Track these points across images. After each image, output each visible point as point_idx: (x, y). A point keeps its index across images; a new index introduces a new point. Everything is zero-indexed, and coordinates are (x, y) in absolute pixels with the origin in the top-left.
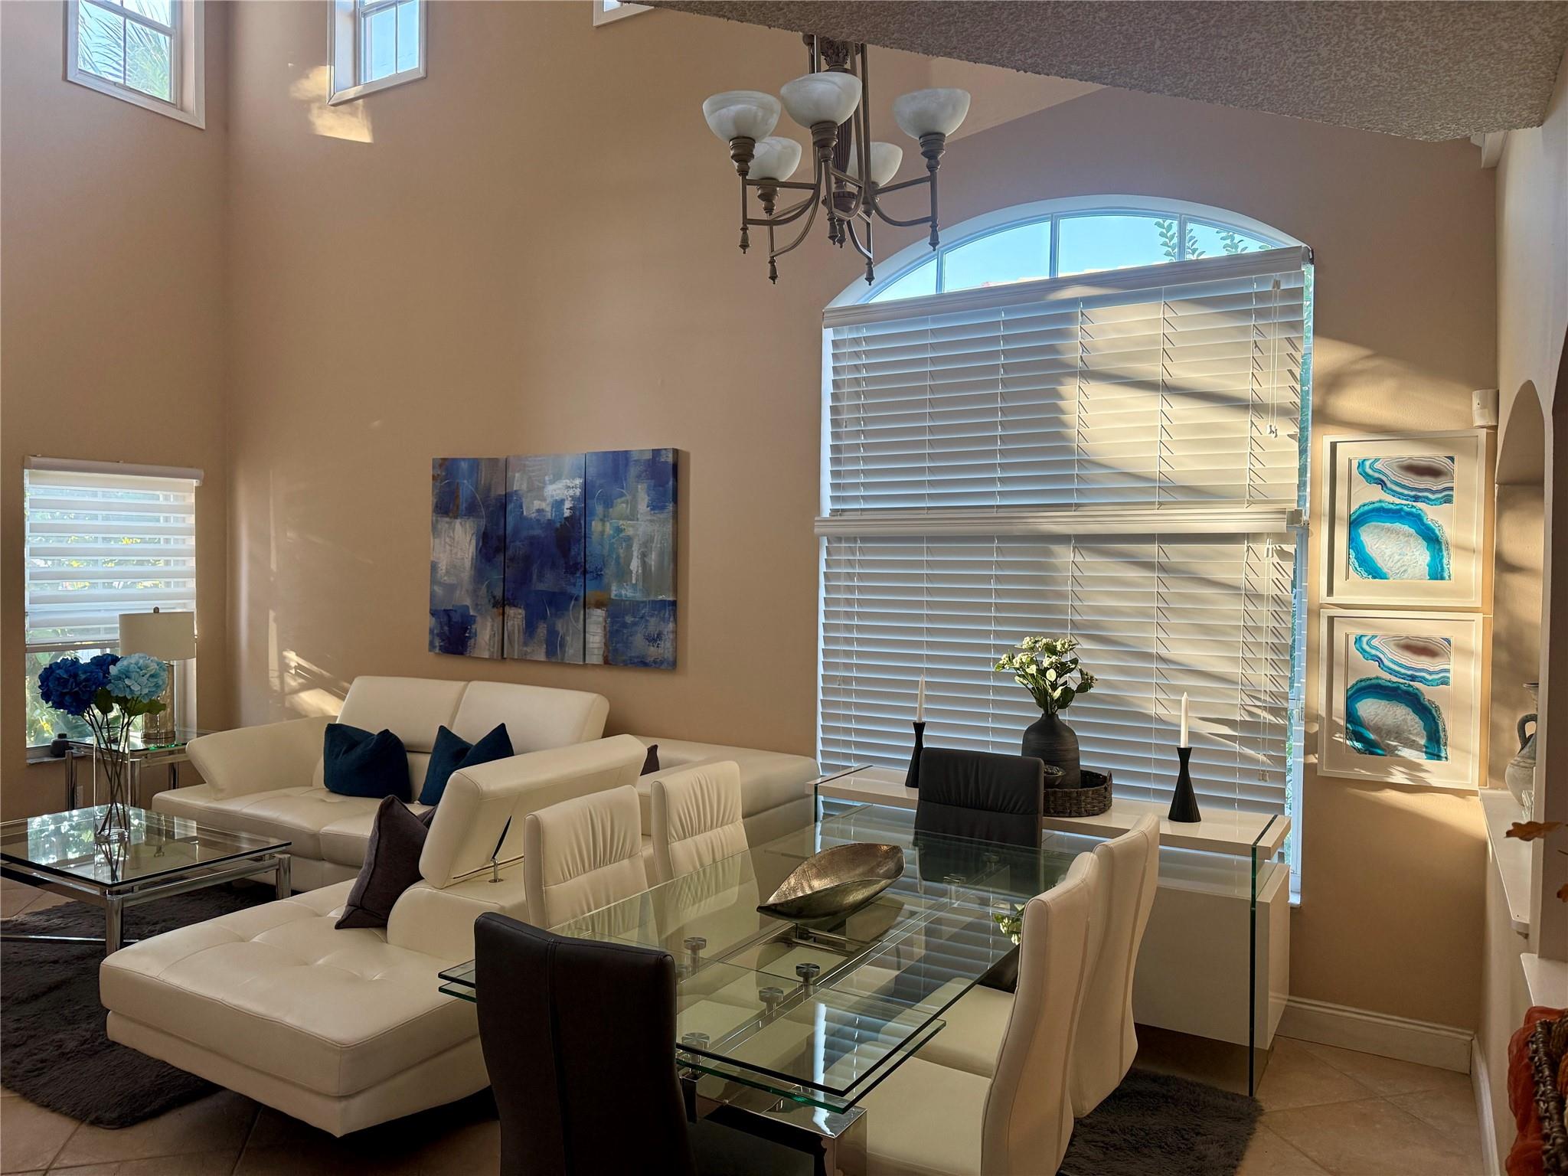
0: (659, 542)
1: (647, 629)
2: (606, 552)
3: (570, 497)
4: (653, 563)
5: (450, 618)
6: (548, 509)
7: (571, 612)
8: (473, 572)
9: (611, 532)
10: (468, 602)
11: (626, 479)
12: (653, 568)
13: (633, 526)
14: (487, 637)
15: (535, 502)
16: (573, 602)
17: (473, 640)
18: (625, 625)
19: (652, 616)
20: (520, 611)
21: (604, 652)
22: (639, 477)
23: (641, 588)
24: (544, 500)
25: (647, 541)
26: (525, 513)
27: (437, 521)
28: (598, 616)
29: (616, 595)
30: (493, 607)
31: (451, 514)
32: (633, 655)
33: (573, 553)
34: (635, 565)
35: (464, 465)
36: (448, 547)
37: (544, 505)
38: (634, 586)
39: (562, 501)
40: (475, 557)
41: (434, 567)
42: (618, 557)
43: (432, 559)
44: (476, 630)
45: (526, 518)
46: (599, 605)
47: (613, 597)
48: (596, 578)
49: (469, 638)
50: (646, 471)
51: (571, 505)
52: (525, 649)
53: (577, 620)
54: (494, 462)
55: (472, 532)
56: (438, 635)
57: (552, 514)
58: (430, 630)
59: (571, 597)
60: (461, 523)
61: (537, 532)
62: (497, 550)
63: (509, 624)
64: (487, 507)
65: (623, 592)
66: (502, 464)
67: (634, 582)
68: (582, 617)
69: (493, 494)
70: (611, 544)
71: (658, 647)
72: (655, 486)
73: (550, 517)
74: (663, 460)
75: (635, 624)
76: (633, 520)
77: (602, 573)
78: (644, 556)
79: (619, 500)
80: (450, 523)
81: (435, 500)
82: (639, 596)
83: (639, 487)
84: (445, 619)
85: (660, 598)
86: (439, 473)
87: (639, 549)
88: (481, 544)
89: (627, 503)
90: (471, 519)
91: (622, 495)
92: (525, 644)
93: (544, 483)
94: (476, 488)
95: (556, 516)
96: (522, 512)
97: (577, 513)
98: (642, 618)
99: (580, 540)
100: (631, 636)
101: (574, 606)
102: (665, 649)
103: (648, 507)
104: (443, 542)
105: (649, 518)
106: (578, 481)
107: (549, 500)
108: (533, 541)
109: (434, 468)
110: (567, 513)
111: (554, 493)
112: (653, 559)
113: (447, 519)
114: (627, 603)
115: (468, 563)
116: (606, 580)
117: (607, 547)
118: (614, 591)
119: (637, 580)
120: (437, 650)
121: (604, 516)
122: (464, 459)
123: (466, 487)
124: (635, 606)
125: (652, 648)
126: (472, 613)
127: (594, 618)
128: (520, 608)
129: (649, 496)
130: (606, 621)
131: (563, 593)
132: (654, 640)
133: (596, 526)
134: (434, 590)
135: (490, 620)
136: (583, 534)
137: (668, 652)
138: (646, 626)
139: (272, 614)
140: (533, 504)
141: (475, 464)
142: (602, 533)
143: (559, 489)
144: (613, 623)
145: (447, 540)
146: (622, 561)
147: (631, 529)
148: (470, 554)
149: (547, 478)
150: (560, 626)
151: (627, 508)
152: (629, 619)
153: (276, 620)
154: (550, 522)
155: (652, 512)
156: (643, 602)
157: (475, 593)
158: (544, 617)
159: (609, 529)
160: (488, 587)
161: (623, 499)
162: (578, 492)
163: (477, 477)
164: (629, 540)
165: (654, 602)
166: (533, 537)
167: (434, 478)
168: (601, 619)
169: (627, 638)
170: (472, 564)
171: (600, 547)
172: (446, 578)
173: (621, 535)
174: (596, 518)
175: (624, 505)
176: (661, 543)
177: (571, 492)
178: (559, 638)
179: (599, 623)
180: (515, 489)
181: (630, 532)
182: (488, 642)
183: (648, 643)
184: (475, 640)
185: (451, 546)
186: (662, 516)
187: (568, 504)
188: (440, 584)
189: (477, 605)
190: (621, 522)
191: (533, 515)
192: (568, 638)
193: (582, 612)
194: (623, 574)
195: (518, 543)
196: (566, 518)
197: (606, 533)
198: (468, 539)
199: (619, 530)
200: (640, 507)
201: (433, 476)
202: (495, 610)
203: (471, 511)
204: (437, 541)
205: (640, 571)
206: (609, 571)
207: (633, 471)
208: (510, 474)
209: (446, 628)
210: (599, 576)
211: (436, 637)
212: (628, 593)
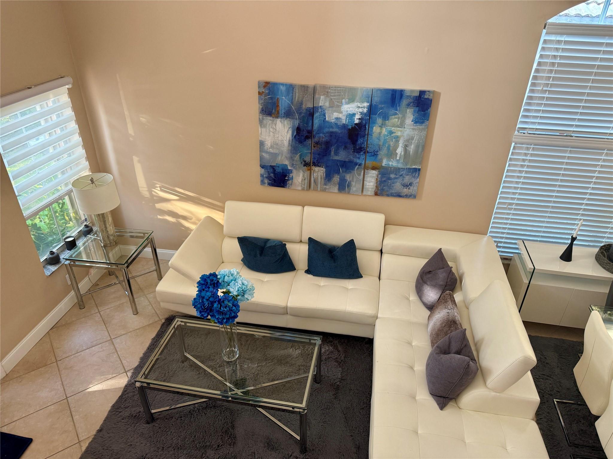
0: (417, 140)
1: (403, 181)
2: (381, 143)
3: (360, 112)
4: (411, 150)
5: (274, 170)
6: (344, 118)
7: (355, 171)
8: (290, 148)
9: (386, 133)
10: (287, 162)
11: (399, 106)
12: (411, 152)
13: (401, 131)
14: (300, 180)
15: (334, 113)
16: (357, 166)
17: (290, 182)
18: (390, 179)
19: (407, 175)
20: (322, 169)
21: (375, 190)
22: (408, 105)
23: (402, 161)
24: (341, 113)
25: (409, 139)
26: (327, 119)
27: (263, 119)
28: (373, 174)
29: (386, 165)
30: (304, 166)
31: (273, 116)
32: (393, 192)
33: (359, 142)
34: (400, 150)
35: (283, 88)
36: (271, 134)
37: (340, 116)
38: (398, 161)
39: (354, 115)
40: (291, 140)
41: (262, 144)
42: (389, 146)
43: (260, 139)
44: (292, 177)
45: (328, 122)
46: (374, 168)
47: (383, 165)
48: (374, 156)
49: (288, 180)
50: (414, 102)
51: (360, 117)
52: (325, 186)
53: (359, 175)
54: (304, 88)
55: (289, 126)
56: (266, 178)
57: (346, 121)
58: (261, 175)
59: (356, 164)
60: (281, 121)
61: (335, 130)
62: (307, 138)
63: (314, 175)
64: (300, 114)
65: (390, 163)
66: (311, 90)
67: (398, 158)
68: (362, 174)
69: (304, 106)
70: (385, 140)
71: (409, 189)
72: (419, 111)
73: (344, 123)
74: (426, 97)
75: (396, 178)
76: (402, 128)
77: (378, 153)
78: (406, 147)
79: (393, 117)
80: (273, 121)
81: (261, 107)
82: (400, 166)
83: (408, 110)
84: (271, 170)
85: (414, 167)
86: (264, 91)
87: (404, 143)
88: (295, 134)
89: (399, 118)
90: (288, 119)
91: (396, 114)
92: (325, 184)
93: (342, 103)
94: (292, 103)
95: (349, 122)
96: (325, 119)
97: (364, 122)
98: (401, 176)
99: (365, 136)
100: (393, 183)
101: (358, 168)
102: (412, 190)
103: (412, 121)
104: (268, 131)
105: (412, 127)
106: (366, 104)
107: (344, 113)
108: (332, 134)
109: (259, 87)
110: (357, 121)
111: (348, 109)
112: (412, 148)
113: (271, 118)
114: (393, 168)
115: (286, 143)
116: (379, 157)
117: (382, 141)
118: (385, 163)
119: (400, 157)
120: (266, 185)
121: (382, 125)
122: (282, 84)
123: (284, 102)
124: (397, 170)
125: (405, 189)
126: (289, 168)
127: (370, 175)
128: (322, 167)
129: (413, 115)
130: (377, 176)
131: (351, 162)
132: (407, 186)
133: (376, 129)
134: (262, 155)
135: (302, 172)
136: (367, 133)
137: (415, 191)
138: (403, 180)
139: (135, 159)
140: (333, 114)
141: (291, 88)
142: (380, 133)
143: (352, 107)
144: (382, 178)
145: (271, 130)
146: (391, 148)
147: (399, 132)
148: (288, 139)
149: (344, 101)
150: (348, 177)
151: (398, 121)
152: (392, 176)
153: (139, 161)
154: (344, 126)
155: (415, 124)
156: (402, 168)
157: (291, 159)
158: (338, 173)
159: (384, 131)
160: (301, 156)
161: (396, 116)
162: (365, 110)
163: (292, 96)
164: (397, 138)
165: (409, 169)
166: (332, 132)
167: (259, 93)
168: (375, 175)
169: (390, 185)
170: (289, 143)
171: (378, 140)
172: (270, 150)
173: (392, 135)
174: (377, 125)
175: (397, 120)
176: (418, 140)
177: (361, 110)
178: (347, 183)
179: (373, 177)
180: (320, 105)
181: (399, 134)
182: (301, 183)
183: (403, 187)
184: (292, 181)
185: (274, 133)
186: (421, 127)
187: (358, 116)
188: (267, 152)
189: (293, 164)
190: (393, 128)
191: (333, 121)
192: (353, 184)
193: (363, 171)
194: (391, 154)
195: (321, 135)
196: (356, 124)
197: (382, 133)
198: (286, 130)
199: (391, 133)
200: (406, 121)
201: (259, 92)
202: (305, 167)
203: (288, 114)
204: (263, 130)
205: (402, 154)
206: (383, 152)
207: (404, 102)
208: (317, 96)
209: (272, 175)
210: (375, 154)
211: (265, 179)
212: (393, 163)
